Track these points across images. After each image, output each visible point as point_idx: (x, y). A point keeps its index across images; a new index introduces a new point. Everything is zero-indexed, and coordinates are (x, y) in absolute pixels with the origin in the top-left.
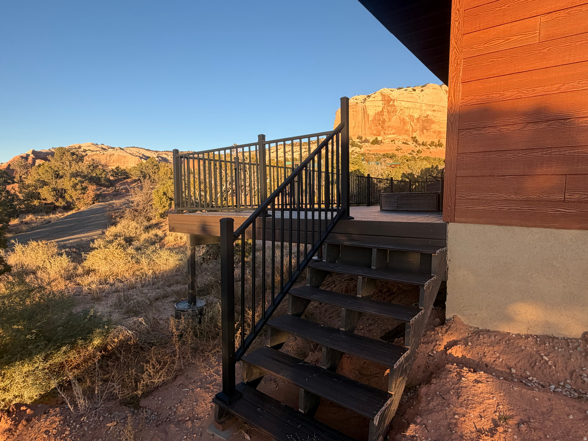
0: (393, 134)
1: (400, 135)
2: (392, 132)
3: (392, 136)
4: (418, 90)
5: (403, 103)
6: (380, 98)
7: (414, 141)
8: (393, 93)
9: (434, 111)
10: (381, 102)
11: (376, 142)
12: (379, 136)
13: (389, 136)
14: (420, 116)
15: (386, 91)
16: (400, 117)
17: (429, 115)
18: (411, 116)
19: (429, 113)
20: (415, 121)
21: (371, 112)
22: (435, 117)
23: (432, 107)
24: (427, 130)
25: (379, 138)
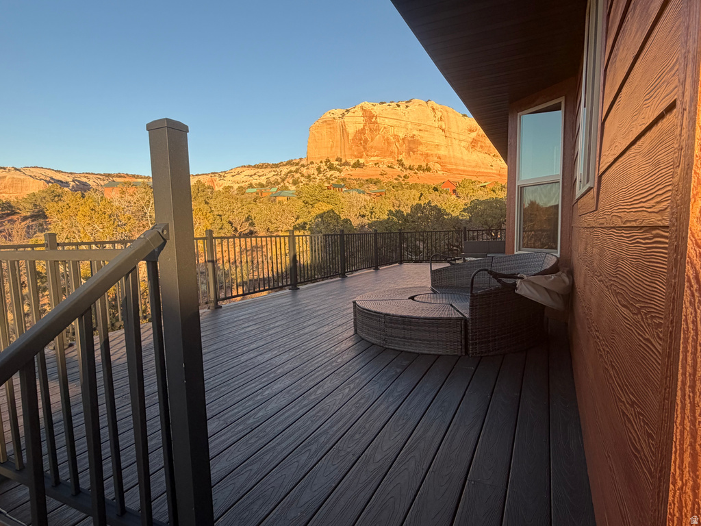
0: (377, 156)
1: (384, 157)
2: (375, 154)
3: (376, 158)
4: (403, 106)
5: (387, 120)
6: (361, 114)
7: (400, 165)
8: (375, 108)
9: (420, 130)
10: (362, 118)
11: (357, 165)
12: (361, 158)
13: (372, 159)
14: (405, 135)
15: (367, 105)
16: (384, 137)
17: (415, 135)
18: (396, 135)
19: (415, 132)
20: (401, 141)
21: (351, 130)
22: (422, 137)
23: (419, 126)
24: (414, 152)
25: (361, 161)
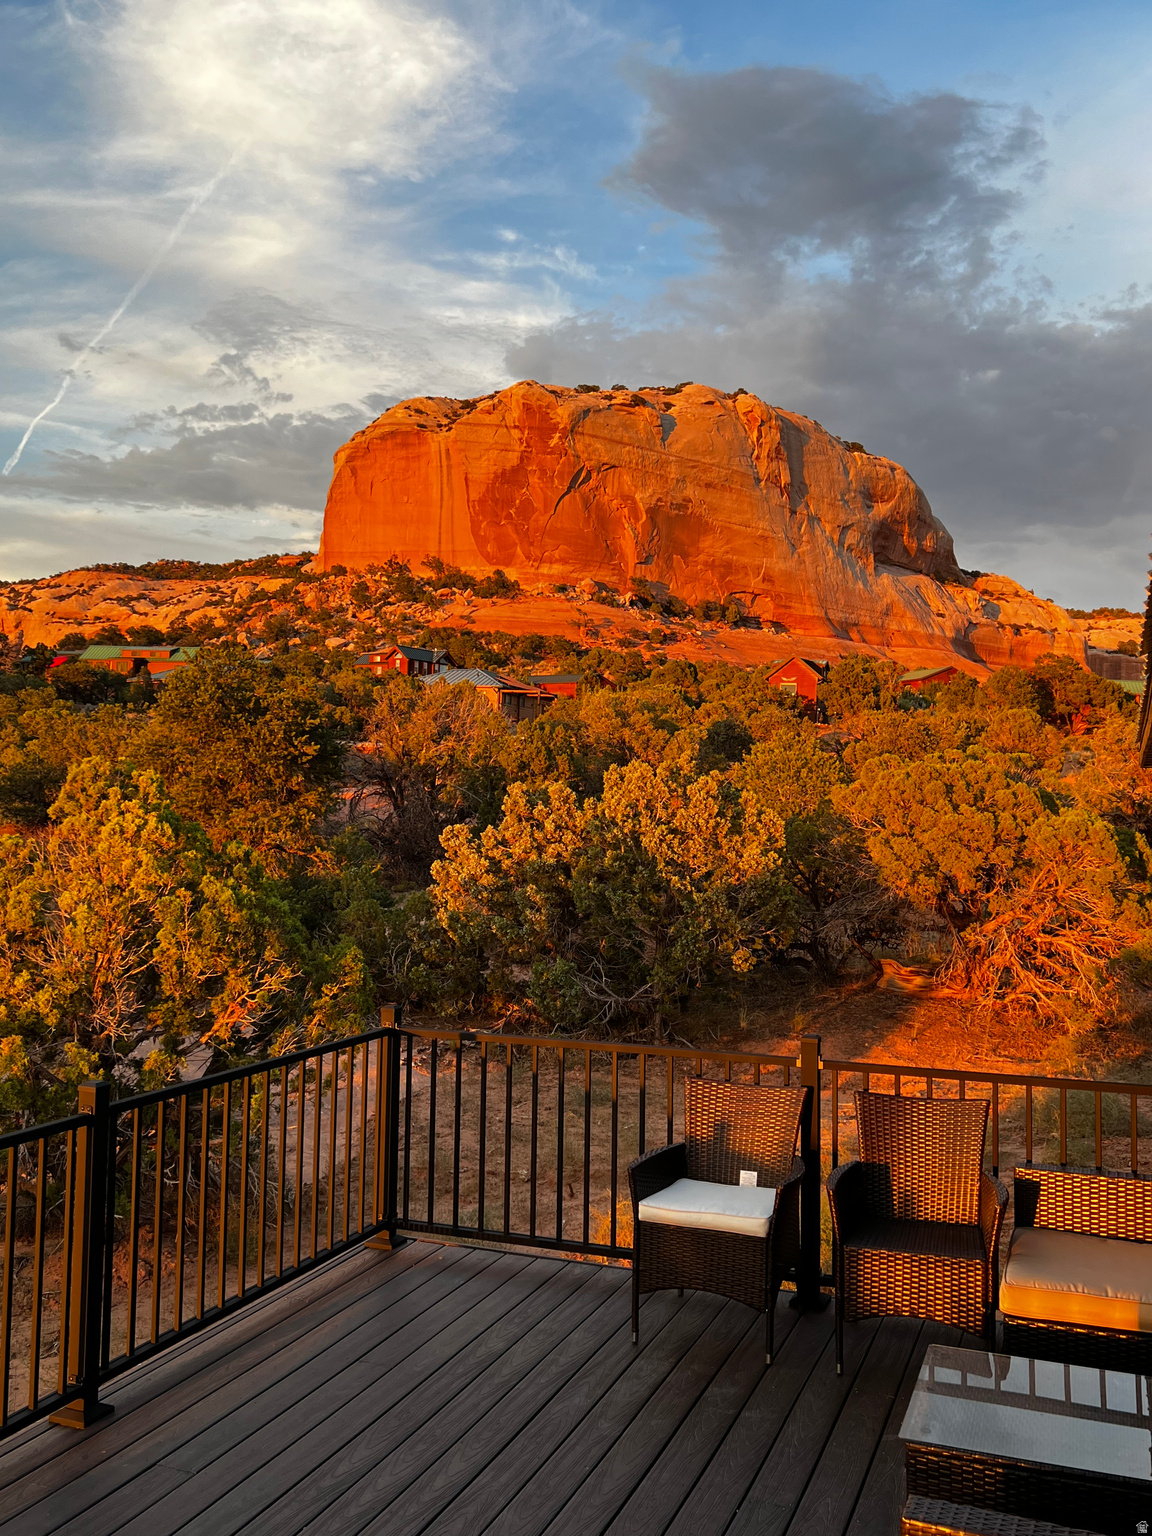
0: (563, 561)
1: (586, 565)
2: (557, 554)
3: (557, 569)
5: (598, 446)
6: (513, 418)
8: (562, 402)
9: (708, 485)
11: (495, 587)
12: (509, 564)
13: (546, 570)
14: (659, 500)
16: (585, 500)
17: (690, 501)
18: (629, 498)
19: (689, 491)
20: (642, 518)
21: (478, 470)
22: (713, 509)
23: (705, 471)
24: (685, 556)
25: (511, 574)
